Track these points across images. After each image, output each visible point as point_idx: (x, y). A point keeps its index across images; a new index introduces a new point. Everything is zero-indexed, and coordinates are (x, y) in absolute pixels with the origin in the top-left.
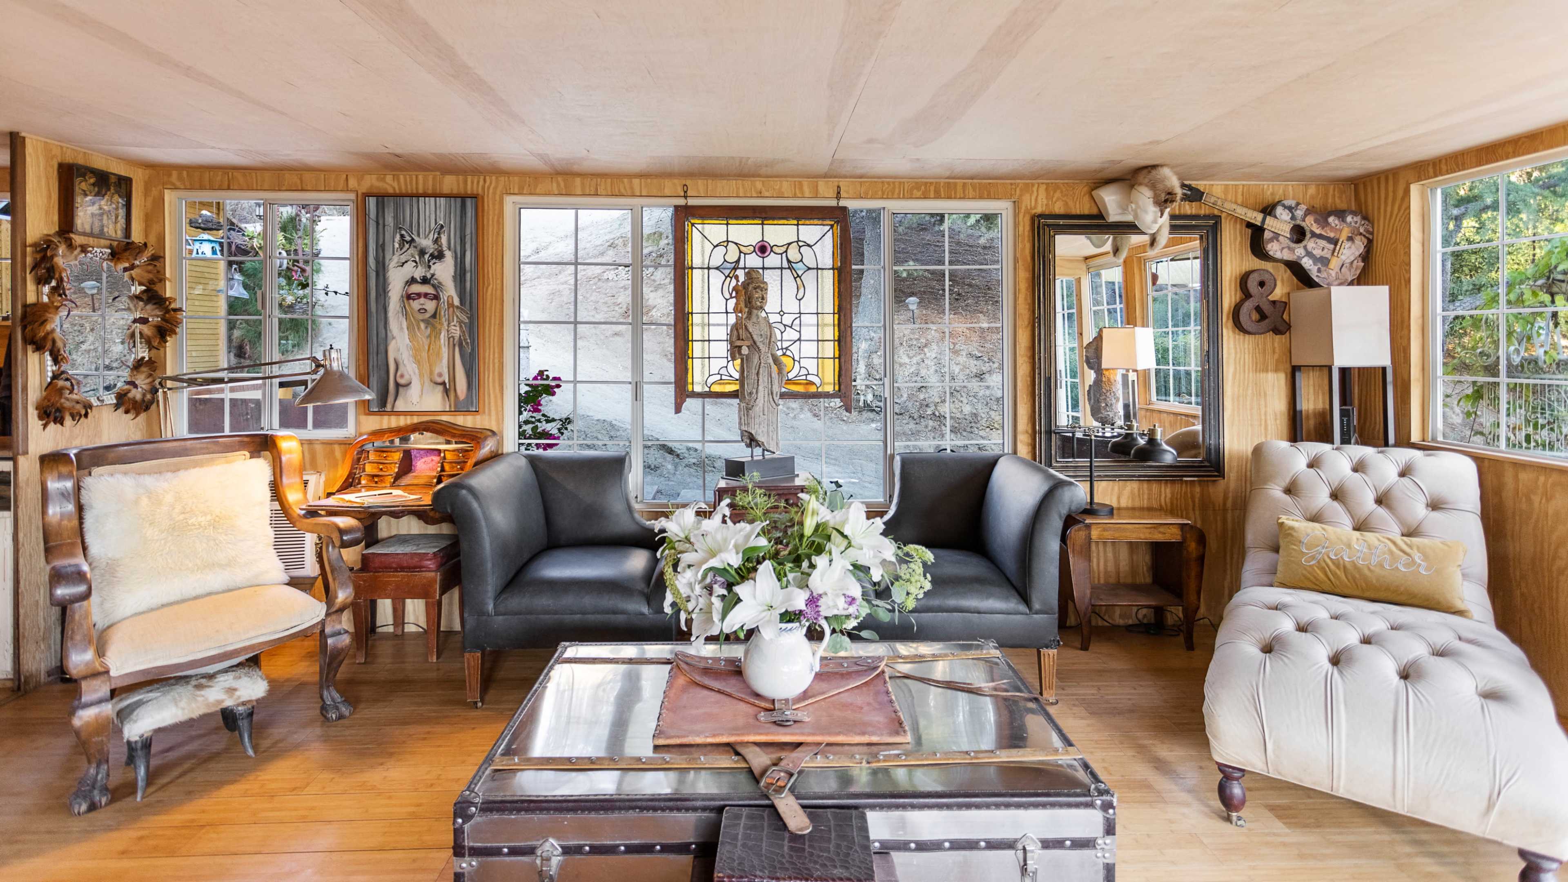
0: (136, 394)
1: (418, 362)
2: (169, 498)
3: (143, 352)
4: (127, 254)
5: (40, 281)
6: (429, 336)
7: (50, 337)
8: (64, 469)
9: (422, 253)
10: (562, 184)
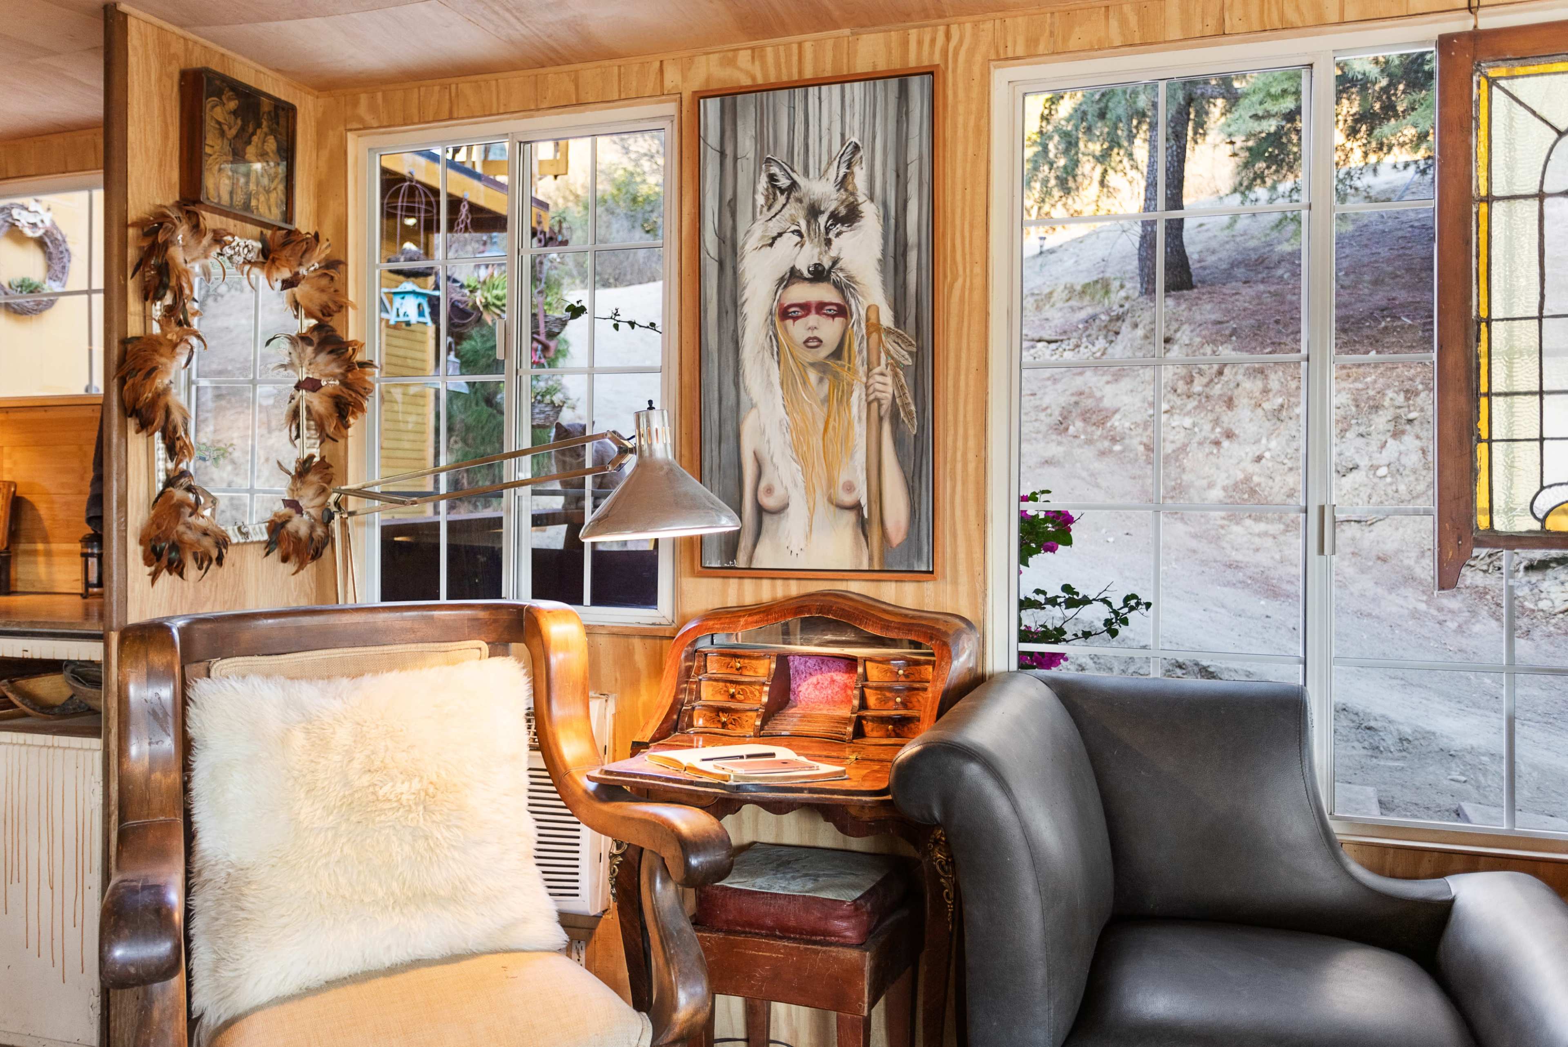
0: (300, 525)
1: (802, 458)
2: (343, 736)
3: (310, 446)
4: (287, 252)
5: (150, 294)
6: (827, 400)
7: (161, 403)
8: (158, 659)
9: (813, 212)
10: (1133, 20)
